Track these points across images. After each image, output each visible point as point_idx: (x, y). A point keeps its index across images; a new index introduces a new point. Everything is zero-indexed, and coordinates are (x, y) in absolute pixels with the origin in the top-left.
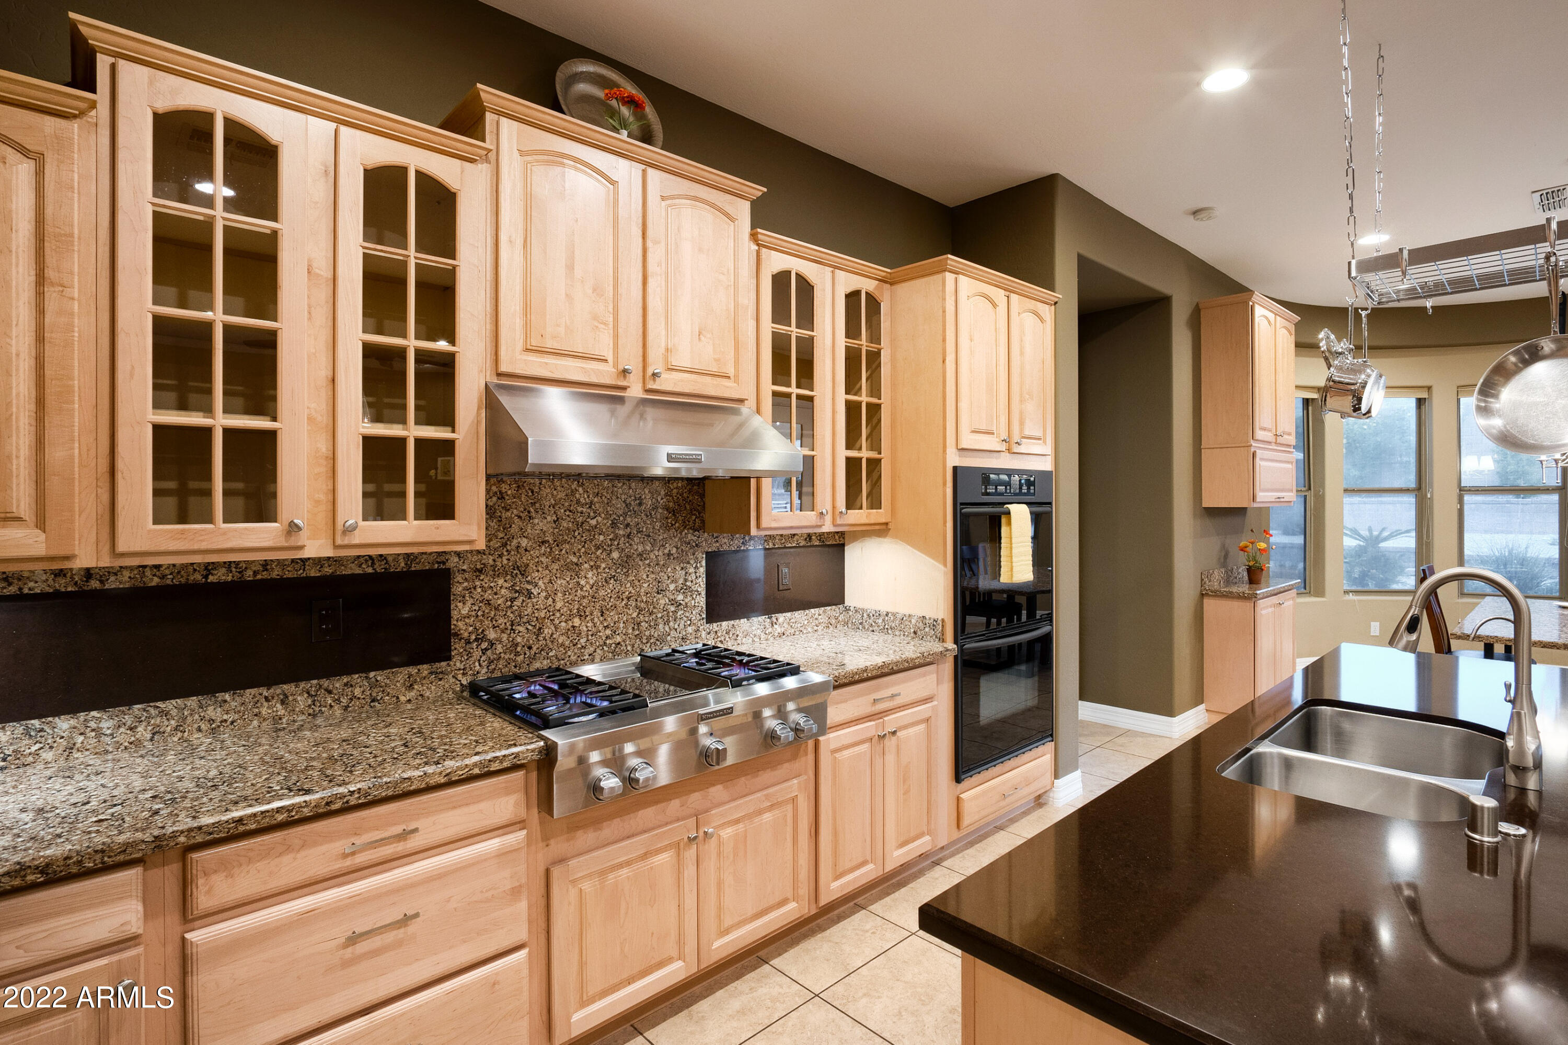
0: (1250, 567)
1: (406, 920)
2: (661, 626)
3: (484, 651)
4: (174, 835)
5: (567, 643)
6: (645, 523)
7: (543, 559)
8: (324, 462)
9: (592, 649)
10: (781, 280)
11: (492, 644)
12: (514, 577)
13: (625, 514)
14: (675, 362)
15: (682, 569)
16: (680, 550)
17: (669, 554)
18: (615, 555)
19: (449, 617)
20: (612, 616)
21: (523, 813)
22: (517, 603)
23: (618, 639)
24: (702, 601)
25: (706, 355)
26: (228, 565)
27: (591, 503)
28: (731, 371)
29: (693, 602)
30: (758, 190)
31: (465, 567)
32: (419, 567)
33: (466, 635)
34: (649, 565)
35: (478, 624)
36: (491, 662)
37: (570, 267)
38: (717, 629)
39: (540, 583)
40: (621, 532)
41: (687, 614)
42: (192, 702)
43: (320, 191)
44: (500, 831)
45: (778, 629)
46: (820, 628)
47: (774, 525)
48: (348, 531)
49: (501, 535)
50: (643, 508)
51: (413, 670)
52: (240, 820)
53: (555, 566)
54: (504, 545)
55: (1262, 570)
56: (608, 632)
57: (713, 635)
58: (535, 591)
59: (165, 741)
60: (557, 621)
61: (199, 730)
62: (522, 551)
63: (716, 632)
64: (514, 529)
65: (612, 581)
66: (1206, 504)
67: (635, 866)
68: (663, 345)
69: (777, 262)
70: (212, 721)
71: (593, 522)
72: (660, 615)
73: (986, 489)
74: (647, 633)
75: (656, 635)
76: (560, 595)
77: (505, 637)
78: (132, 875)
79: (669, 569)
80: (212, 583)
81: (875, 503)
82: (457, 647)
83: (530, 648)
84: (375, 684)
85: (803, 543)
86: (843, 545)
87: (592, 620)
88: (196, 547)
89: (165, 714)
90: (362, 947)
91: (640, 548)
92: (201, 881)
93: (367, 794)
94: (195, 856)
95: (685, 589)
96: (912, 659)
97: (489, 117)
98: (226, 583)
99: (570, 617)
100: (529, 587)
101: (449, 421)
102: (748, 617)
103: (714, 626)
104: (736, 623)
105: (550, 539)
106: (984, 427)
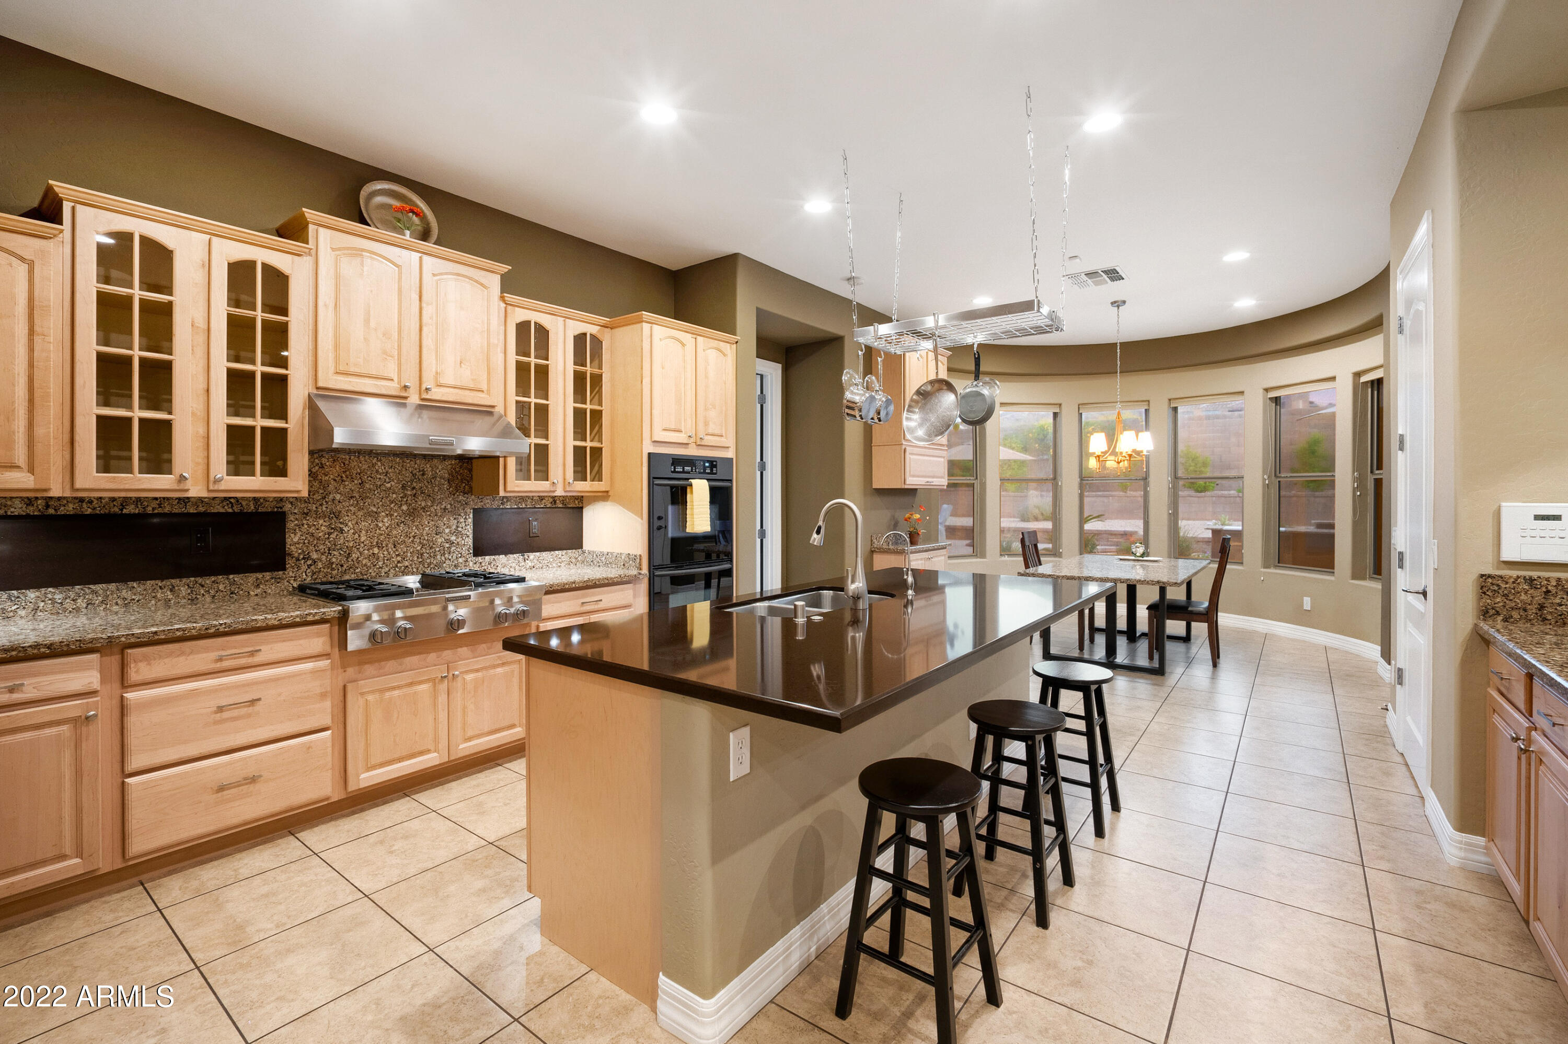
0: (911, 532)
1: (253, 702)
2: (439, 557)
3: (309, 566)
4: (118, 637)
5: (369, 564)
7: (352, 508)
8: (202, 440)
9: (387, 569)
10: (523, 328)
11: (315, 562)
12: (330, 519)
13: (412, 481)
14: (442, 381)
15: (455, 519)
16: (453, 506)
17: (445, 509)
18: (405, 508)
19: (284, 543)
20: (402, 548)
21: (328, 649)
22: (333, 536)
23: (407, 563)
24: (470, 541)
25: (465, 376)
26: (138, 500)
27: (387, 472)
28: (485, 387)
29: (463, 542)
30: (505, 268)
31: (296, 511)
32: (264, 510)
33: (296, 555)
34: (430, 515)
35: (305, 549)
36: (314, 573)
37: (367, 321)
38: (481, 561)
39: (350, 524)
40: (409, 493)
41: (459, 550)
42: (113, 586)
43: (199, 276)
44: (314, 659)
45: (529, 563)
46: (563, 565)
47: (516, 489)
48: (217, 481)
49: (321, 491)
50: (425, 477)
51: (260, 575)
52: (156, 633)
53: (361, 513)
54: (324, 498)
55: (918, 534)
56: (399, 558)
57: (478, 565)
58: (346, 529)
59: (95, 609)
60: (361, 550)
61: (117, 604)
62: (336, 502)
63: (481, 563)
64: (331, 488)
65: (402, 525)
66: (876, 485)
67: (404, 690)
68: (434, 370)
69: (521, 315)
70: (125, 599)
71: (388, 485)
72: (438, 549)
73: (675, 468)
74: (428, 561)
75: (435, 562)
76: (363, 532)
77: (324, 558)
78: (94, 657)
79: (445, 519)
80: (125, 514)
81: (598, 477)
82: (290, 562)
83: (342, 566)
84: (233, 583)
85: (549, 505)
86: (582, 508)
87: (387, 550)
88: (122, 487)
89: (95, 592)
90: (226, 715)
91: (423, 504)
92: (132, 665)
93: (230, 626)
94: (129, 651)
95: (457, 533)
96: (611, 578)
97: (311, 227)
98: (134, 515)
99: (372, 547)
100: (342, 526)
101: (283, 416)
102: (506, 554)
103: (480, 559)
104: (496, 557)
105: (357, 496)
106: (673, 427)
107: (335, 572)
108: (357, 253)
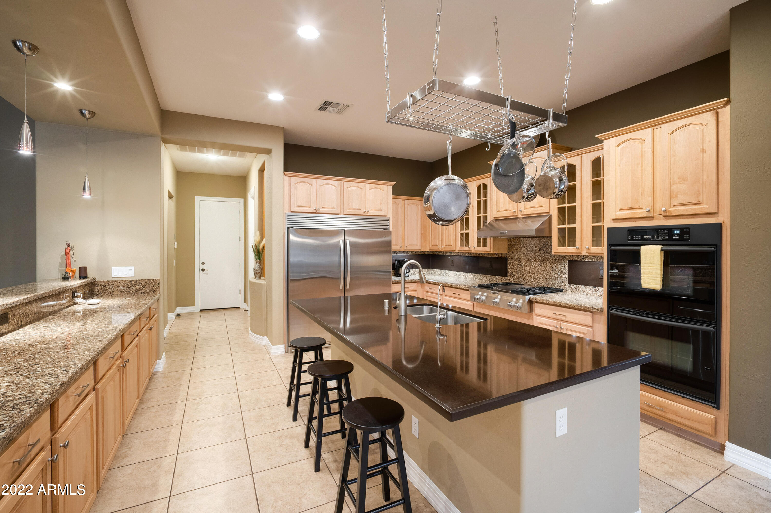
2: (553, 281)
3: (513, 277)
5: (529, 279)
6: (548, 250)
7: (524, 257)
9: (534, 283)
11: (514, 275)
12: (518, 261)
13: (543, 247)
15: (560, 265)
16: (559, 259)
17: (556, 260)
18: (540, 258)
19: (507, 268)
22: (519, 267)
23: (541, 282)
24: (566, 276)
29: (563, 276)
31: (510, 258)
32: (503, 257)
33: (510, 272)
34: (550, 262)
35: (512, 271)
36: (514, 280)
38: (572, 286)
39: (523, 263)
40: (542, 252)
41: (561, 279)
45: (599, 293)
49: (516, 251)
50: (548, 245)
51: (502, 278)
53: (526, 260)
54: (516, 253)
56: (538, 279)
58: (522, 265)
60: (527, 273)
62: (520, 255)
63: (572, 287)
64: (518, 250)
65: (539, 265)
71: (535, 249)
72: (553, 278)
73: (632, 237)
75: (552, 283)
76: (527, 267)
77: (516, 274)
79: (556, 264)
82: (508, 275)
83: (521, 278)
84: (497, 278)
87: (535, 275)
91: (547, 257)
95: (561, 271)
99: (529, 273)
100: (521, 264)
102: (585, 285)
104: (580, 286)
105: (525, 253)
107: (519, 280)
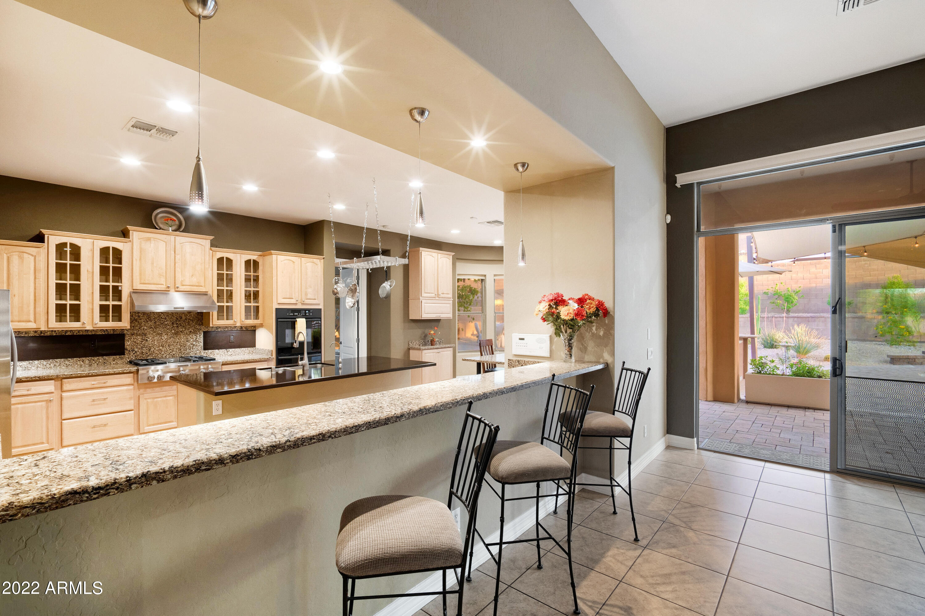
0: (431, 340)
1: (105, 399)
2: (188, 350)
3: (134, 354)
4: (60, 375)
5: (158, 353)
6: (183, 323)
7: (151, 332)
8: (91, 310)
9: (166, 355)
10: (220, 260)
11: (136, 352)
12: (142, 336)
13: (176, 321)
14: (184, 283)
15: (195, 335)
16: (194, 330)
17: (191, 332)
19: (124, 345)
20: (172, 347)
21: (132, 382)
22: (144, 342)
23: (174, 353)
24: (202, 344)
25: (194, 280)
26: (71, 331)
27: (166, 318)
28: (203, 285)
29: (199, 344)
30: (212, 237)
31: (129, 333)
32: (117, 333)
33: (129, 349)
34: (184, 334)
35: (132, 347)
36: (136, 356)
37: (153, 264)
39: (150, 338)
40: (175, 326)
41: (197, 347)
42: (62, 360)
43: (90, 254)
44: (127, 386)
45: (229, 353)
46: (246, 354)
47: (217, 324)
48: (97, 324)
50: (182, 319)
51: (115, 357)
52: (72, 374)
53: (154, 334)
54: (140, 328)
56: (171, 351)
57: (206, 354)
58: (149, 340)
59: (57, 368)
60: (155, 347)
61: (64, 366)
62: (145, 330)
64: (143, 324)
65: (172, 338)
67: (162, 398)
68: (181, 279)
69: (219, 255)
70: (66, 364)
71: (166, 323)
72: (187, 347)
73: (289, 314)
74: (183, 352)
75: (186, 352)
76: (156, 341)
77: (140, 350)
78: (54, 381)
79: (191, 335)
80: (67, 335)
81: (257, 317)
82: (126, 352)
83: (147, 353)
84: (105, 359)
85: (239, 329)
86: (255, 330)
87: (166, 348)
88: (63, 327)
89: (56, 362)
90: (95, 403)
91: (181, 330)
92: (64, 385)
93: (96, 373)
94: (64, 380)
95: (196, 341)
96: (255, 359)
97: (131, 232)
98: (70, 335)
99: (159, 347)
100: (147, 339)
101: (120, 300)
102: (218, 349)
103: (206, 351)
104: (214, 350)
105: (153, 327)
106: (288, 297)
107: (144, 356)
108: (149, 239)
